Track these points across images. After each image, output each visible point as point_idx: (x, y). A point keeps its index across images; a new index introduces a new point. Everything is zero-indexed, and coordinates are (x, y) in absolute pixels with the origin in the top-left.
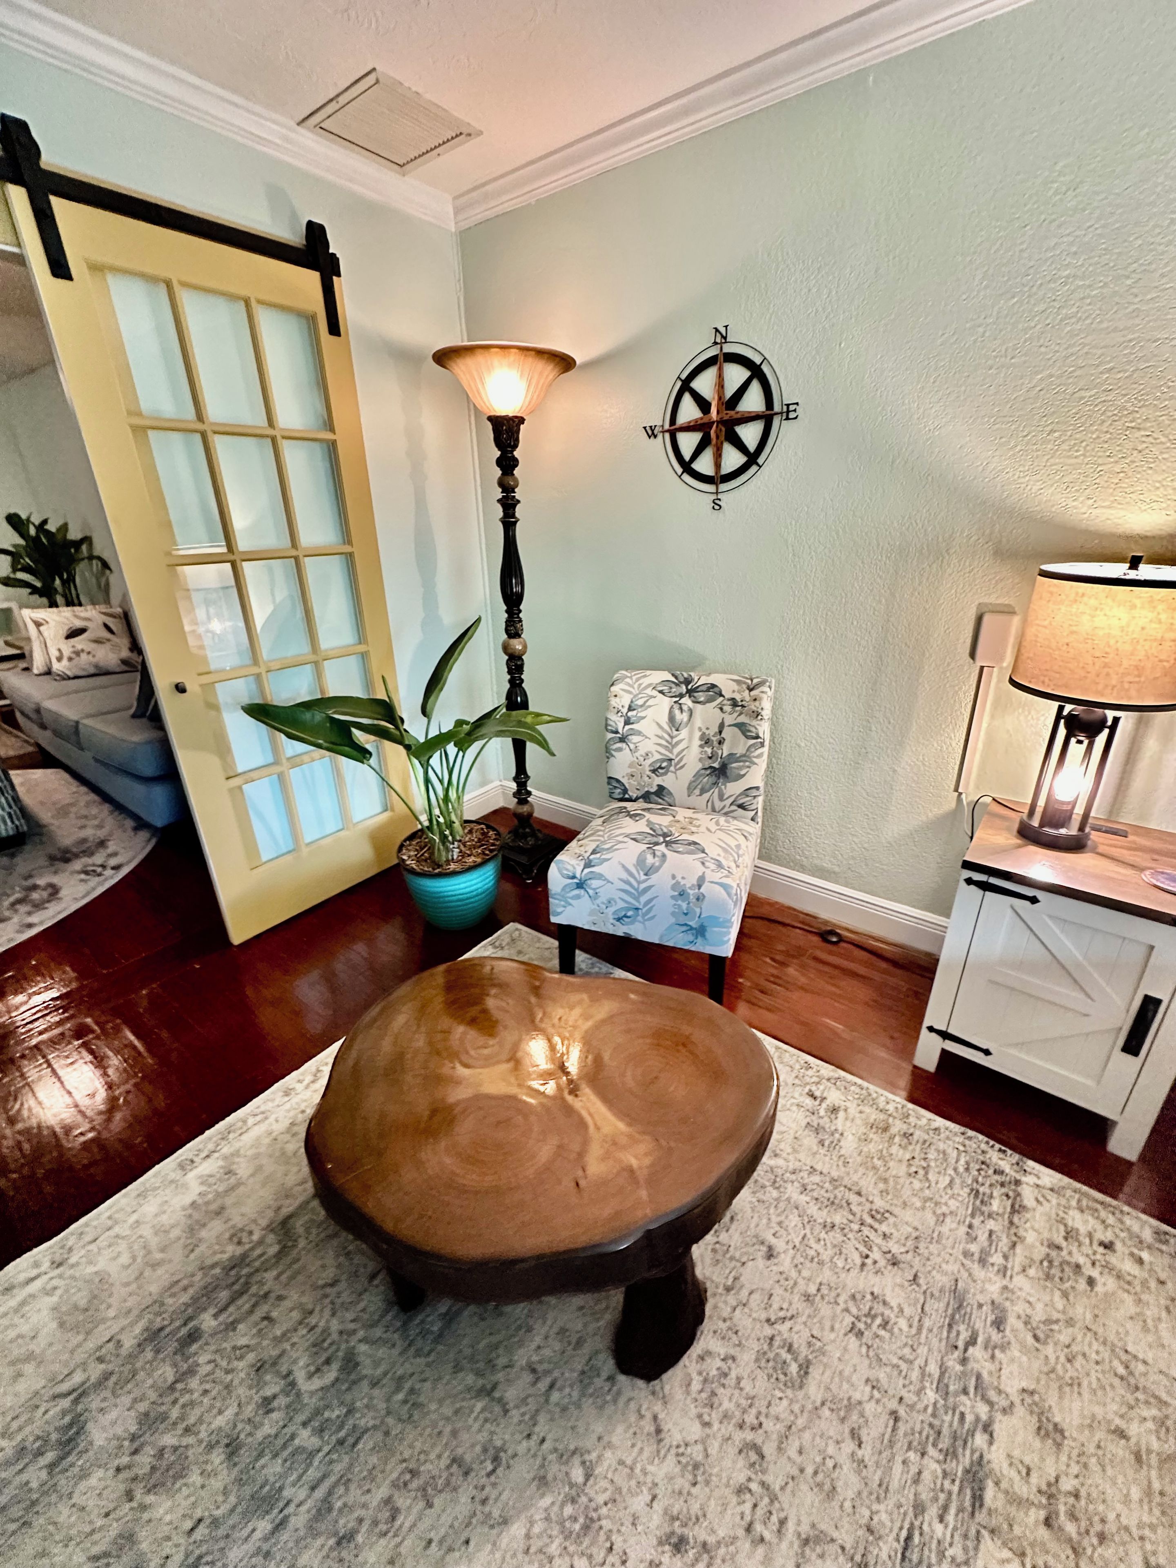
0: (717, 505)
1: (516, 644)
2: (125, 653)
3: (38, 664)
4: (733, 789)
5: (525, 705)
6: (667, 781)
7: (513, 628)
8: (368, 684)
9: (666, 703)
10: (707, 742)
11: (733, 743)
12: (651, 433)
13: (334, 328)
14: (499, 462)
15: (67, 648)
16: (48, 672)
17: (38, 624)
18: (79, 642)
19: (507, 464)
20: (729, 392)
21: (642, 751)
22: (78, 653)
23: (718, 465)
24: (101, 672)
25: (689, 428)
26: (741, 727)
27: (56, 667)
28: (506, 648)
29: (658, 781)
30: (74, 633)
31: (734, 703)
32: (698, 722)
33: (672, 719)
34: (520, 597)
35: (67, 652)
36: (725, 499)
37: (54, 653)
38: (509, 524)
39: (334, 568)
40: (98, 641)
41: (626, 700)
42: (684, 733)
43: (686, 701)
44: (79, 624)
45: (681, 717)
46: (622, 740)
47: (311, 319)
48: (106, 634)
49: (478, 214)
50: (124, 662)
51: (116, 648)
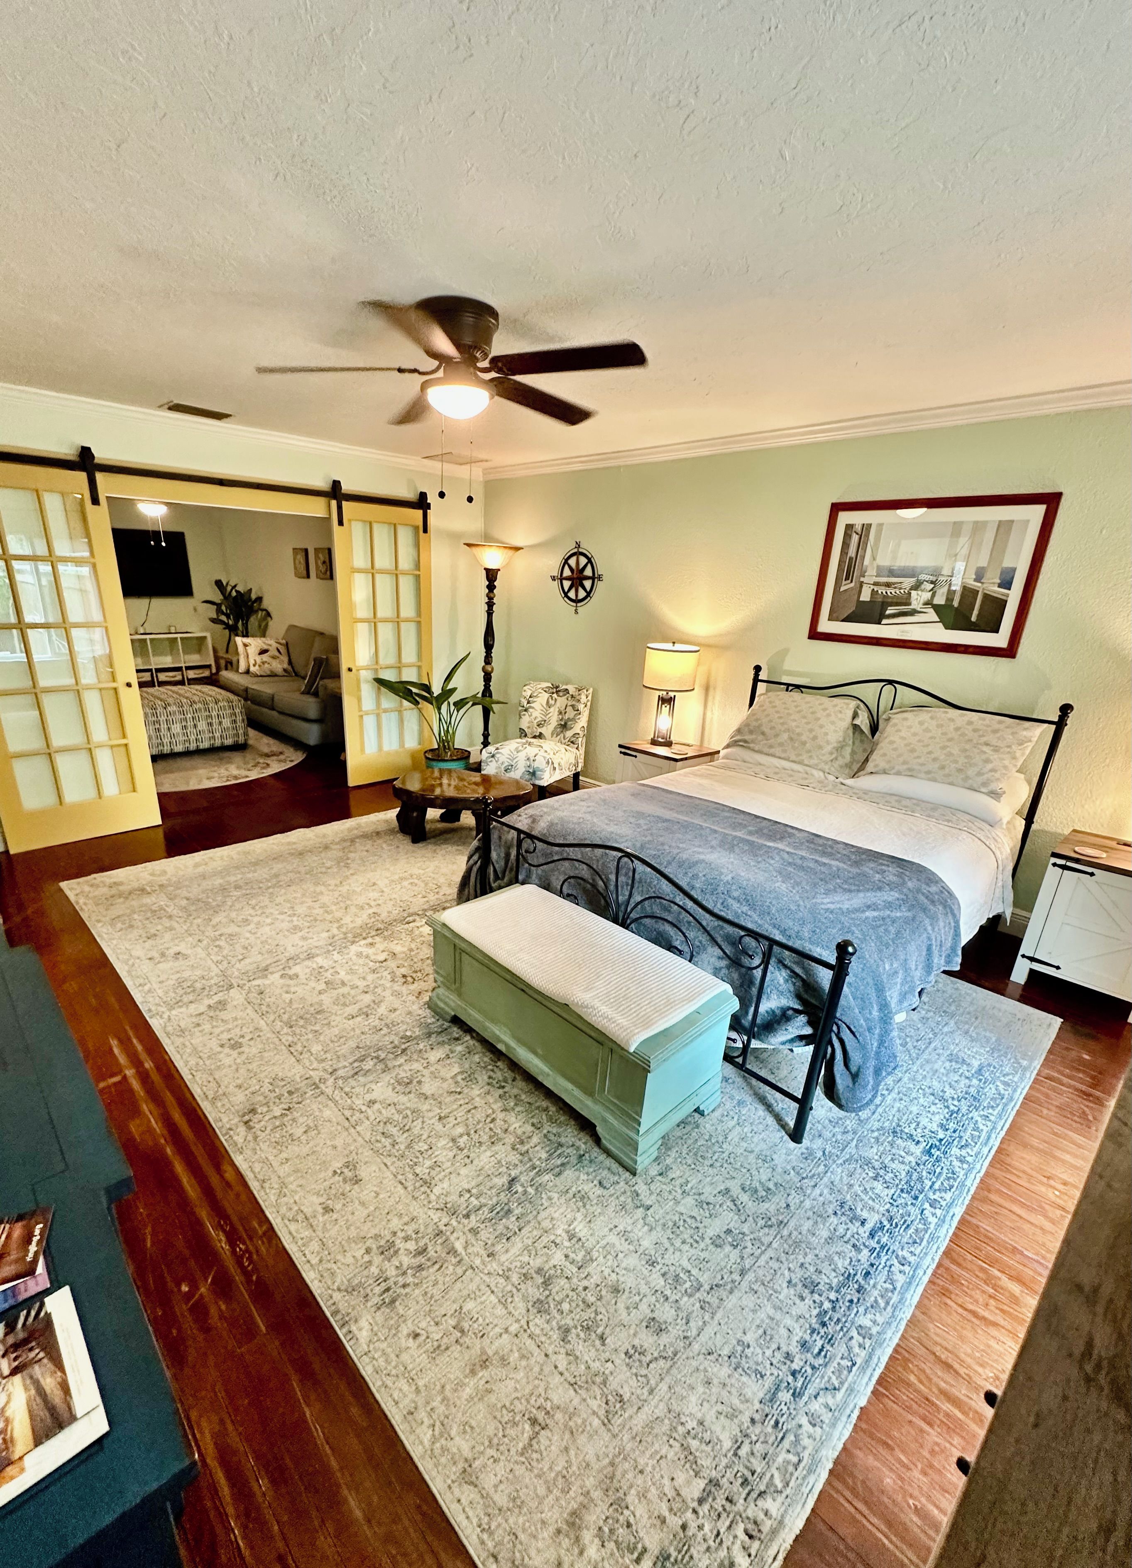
0: (576, 612)
1: (489, 668)
2: (286, 666)
3: (242, 667)
4: (569, 734)
5: (491, 696)
6: (543, 730)
7: (488, 660)
8: (419, 675)
9: (547, 695)
10: (560, 713)
11: (570, 713)
12: (553, 579)
13: (425, 530)
14: (488, 587)
15: (259, 659)
16: (248, 672)
17: (245, 645)
18: (265, 657)
19: (491, 587)
20: (581, 567)
21: (534, 715)
22: (263, 663)
23: (577, 596)
24: (273, 675)
25: (567, 579)
26: (573, 706)
27: (252, 669)
28: (484, 669)
29: (540, 730)
30: (263, 652)
31: (572, 696)
32: (558, 704)
33: (548, 702)
34: (492, 646)
35: (258, 662)
36: (579, 610)
37: (252, 662)
38: (490, 613)
39: (412, 627)
40: (274, 657)
41: (529, 693)
42: (552, 709)
43: (555, 695)
44: (265, 647)
45: (552, 702)
46: (526, 710)
47: (416, 528)
48: (277, 654)
49: (491, 477)
50: (285, 670)
51: (281, 662)
